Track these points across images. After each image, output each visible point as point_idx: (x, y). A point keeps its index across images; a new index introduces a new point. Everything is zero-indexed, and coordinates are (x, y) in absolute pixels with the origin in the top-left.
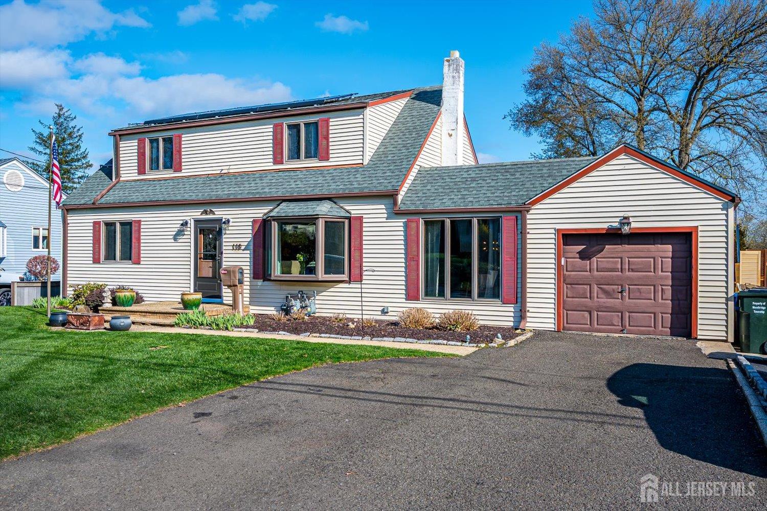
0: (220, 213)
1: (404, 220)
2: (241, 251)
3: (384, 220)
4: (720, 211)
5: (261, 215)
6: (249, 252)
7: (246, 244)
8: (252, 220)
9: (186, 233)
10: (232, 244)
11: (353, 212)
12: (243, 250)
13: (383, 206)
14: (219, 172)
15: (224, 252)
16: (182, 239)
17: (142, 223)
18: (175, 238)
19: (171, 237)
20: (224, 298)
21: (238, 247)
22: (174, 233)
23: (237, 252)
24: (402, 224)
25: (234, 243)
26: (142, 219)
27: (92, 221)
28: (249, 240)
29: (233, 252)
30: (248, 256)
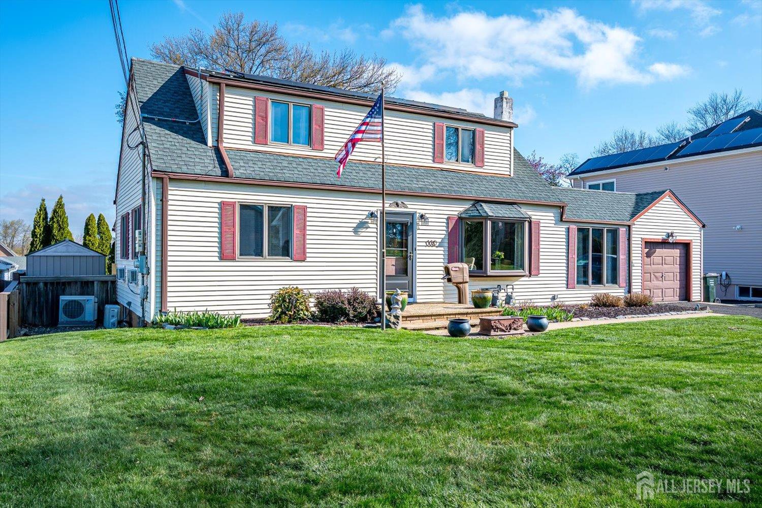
0: (414, 207)
1: (566, 227)
2: (434, 248)
3: (553, 225)
4: (698, 232)
5: (456, 213)
6: (442, 249)
7: (440, 240)
8: (446, 217)
9: (371, 225)
10: (426, 240)
11: (533, 217)
12: (437, 247)
13: (552, 214)
14: (373, 160)
15: (418, 248)
16: (363, 232)
17: (309, 210)
18: (356, 231)
19: (351, 229)
20: (418, 297)
21: (432, 244)
22: (355, 225)
23: (430, 248)
24: (564, 229)
25: (428, 239)
26: (309, 205)
27: (219, 200)
28: (443, 236)
29: (427, 248)
30: (442, 252)
